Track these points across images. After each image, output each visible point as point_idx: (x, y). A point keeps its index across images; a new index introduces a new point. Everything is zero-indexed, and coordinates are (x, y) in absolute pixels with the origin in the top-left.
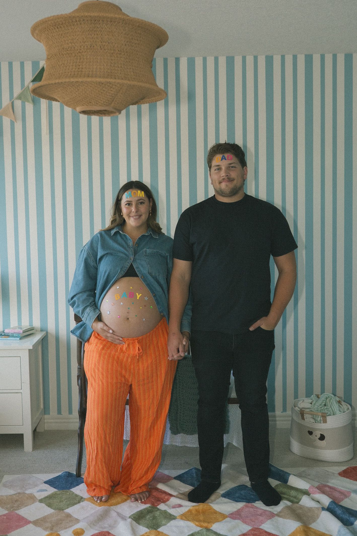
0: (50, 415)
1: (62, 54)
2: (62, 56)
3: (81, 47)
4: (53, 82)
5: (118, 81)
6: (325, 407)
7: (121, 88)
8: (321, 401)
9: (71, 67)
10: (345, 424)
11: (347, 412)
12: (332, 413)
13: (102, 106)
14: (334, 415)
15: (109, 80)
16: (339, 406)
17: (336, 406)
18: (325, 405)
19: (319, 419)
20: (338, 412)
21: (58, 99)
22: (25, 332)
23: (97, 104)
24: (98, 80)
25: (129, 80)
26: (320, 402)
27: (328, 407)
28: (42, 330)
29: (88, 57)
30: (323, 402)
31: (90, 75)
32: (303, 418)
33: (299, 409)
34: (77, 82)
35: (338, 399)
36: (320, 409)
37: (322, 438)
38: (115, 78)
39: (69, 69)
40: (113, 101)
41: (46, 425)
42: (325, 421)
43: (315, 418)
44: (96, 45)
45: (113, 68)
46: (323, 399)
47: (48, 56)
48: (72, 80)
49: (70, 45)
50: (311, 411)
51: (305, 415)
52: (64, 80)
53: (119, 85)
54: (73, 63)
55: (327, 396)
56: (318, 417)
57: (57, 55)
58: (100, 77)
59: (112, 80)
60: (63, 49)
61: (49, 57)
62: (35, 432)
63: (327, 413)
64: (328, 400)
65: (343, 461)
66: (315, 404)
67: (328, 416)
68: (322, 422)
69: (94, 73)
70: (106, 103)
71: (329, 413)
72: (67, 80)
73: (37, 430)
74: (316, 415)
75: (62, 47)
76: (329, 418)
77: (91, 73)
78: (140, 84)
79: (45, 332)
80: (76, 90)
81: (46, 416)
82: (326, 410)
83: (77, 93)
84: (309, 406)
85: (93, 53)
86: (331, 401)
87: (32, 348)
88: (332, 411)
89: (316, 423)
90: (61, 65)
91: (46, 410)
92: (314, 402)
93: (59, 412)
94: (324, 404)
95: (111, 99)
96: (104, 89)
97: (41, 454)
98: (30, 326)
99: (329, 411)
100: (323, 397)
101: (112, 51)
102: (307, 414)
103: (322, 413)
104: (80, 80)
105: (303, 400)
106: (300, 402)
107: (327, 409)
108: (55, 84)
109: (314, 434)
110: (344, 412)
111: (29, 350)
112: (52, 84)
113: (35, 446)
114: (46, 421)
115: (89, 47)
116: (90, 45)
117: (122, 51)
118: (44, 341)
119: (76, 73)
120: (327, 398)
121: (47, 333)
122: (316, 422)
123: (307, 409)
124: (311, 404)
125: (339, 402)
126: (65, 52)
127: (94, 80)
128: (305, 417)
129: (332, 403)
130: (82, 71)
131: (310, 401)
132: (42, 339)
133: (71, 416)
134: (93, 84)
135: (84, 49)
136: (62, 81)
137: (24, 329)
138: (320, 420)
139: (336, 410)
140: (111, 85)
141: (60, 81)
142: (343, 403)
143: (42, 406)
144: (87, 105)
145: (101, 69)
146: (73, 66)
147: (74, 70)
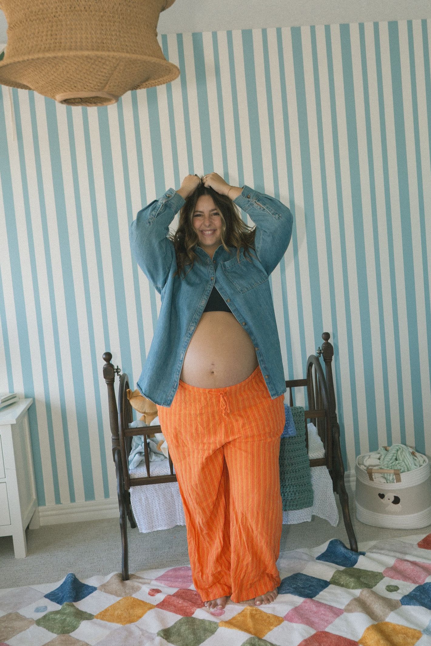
0: (45, 506)
1: (30, 20)
2: (30, 23)
3: (56, 9)
4: (21, 59)
5: (112, 54)
6: (397, 462)
7: (118, 65)
8: (392, 455)
9: (44, 38)
10: (422, 481)
11: (424, 465)
12: (406, 468)
13: (92, 91)
14: (408, 470)
15: (99, 53)
16: (414, 459)
17: (409, 459)
18: (396, 459)
19: (391, 478)
20: (413, 466)
21: (29, 85)
22: (4, 402)
23: (85, 88)
24: (86, 53)
25: (127, 52)
26: (390, 456)
27: (401, 462)
28: (26, 397)
29: (68, 23)
30: (393, 456)
31: (73, 47)
32: (371, 479)
33: (365, 468)
34: (55, 57)
35: (411, 450)
36: (391, 465)
37: (396, 501)
38: (109, 51)
39: (42, 41)
40: (107, 83)
41: (41, 519)
42: (399, 480)
43: (386, 477)
44: (78, 6)
45: (105, 37)
46: (394, 452)
47: (10, 24)
48: (48, 55)
49: (41, 6)
50: (381, 468)
51: (373, 474)
52: (36, 56)
53: (114, 61)
54: (47, 31)
55: (397, 447)
56: (390, 475)
57: (23, 22)
58: (88, 50)
59: (105, 54)
60: (32, 12)
61: (12, 26)
62: (28, 531)
63: (401, 470)
64: (399, 452)
65: (423, 527)
66: (384, 460)
67: (401, 473)
68: (395, 481)
69: (79, 44)
70: (98, 86)
71: (403, 469)
72: (41, 55)
73: (30, 528)
74: (387, 473)
75: (30, 10)
76: (402, 476)
77: (73, 44)
78: (145, 58)
79: (31, 399)
80: (54, 70)
81: (41, 508)
82: (398, 465)
83: (56, 75)
84: (377, 462)
85: (75, 16)
86: (404, 453)
87: (15, 423)
88: (405, 466)
89: (387, 483)
90: (31, 35)
91: (40, 500)
92: (383, 457)
93: (58, 500)
94: (395, 457)
95: (104, 80)
96: (94, 66)
97: (37, 559)
98: (10, 392)
99: (402, 466)
100: (392, 450)
101: (102, 14)
102: (376, 472)
103: (395, 470)
104: (60, 54)
105: (370, 456)
106: (365, 459)
107: (398, 463)
108: (23, 61)
109: (386, 496)
110: (420, 466)
111: (12, 425)
112: (19, 62)
113: (30, 550)
114: (40, 514)
115: (68, 8)
116: (69, 6)
117: (116, 12)
118: (31, 411)
119: (52, 46)
120: (397, 451)
121: (34, 399)
122: (388, 481)
123: (375, 466)
124: (379, 459)
125: (413, 454)
126: (34, 17)
127: (79, 53)
128: (373, 477)
129: (404, 457)
130: (61, 43)
131: (378, 456)
132: (28, 409)
133: (74, 504)
134: (77, 59)
135: (62, 12)
136: (33, 58)
137: (3, 398)
138: (393, 479)
139: (410, 465)
140: (103, 61)
141: (31, 57)
142: (417, 454)
143: (34, 496)
144: (70, 91)
145: (87, 38)
146: (47, 35)
147: (48, 41)
